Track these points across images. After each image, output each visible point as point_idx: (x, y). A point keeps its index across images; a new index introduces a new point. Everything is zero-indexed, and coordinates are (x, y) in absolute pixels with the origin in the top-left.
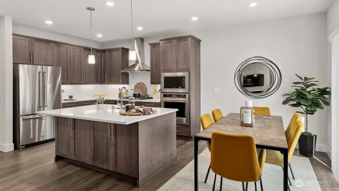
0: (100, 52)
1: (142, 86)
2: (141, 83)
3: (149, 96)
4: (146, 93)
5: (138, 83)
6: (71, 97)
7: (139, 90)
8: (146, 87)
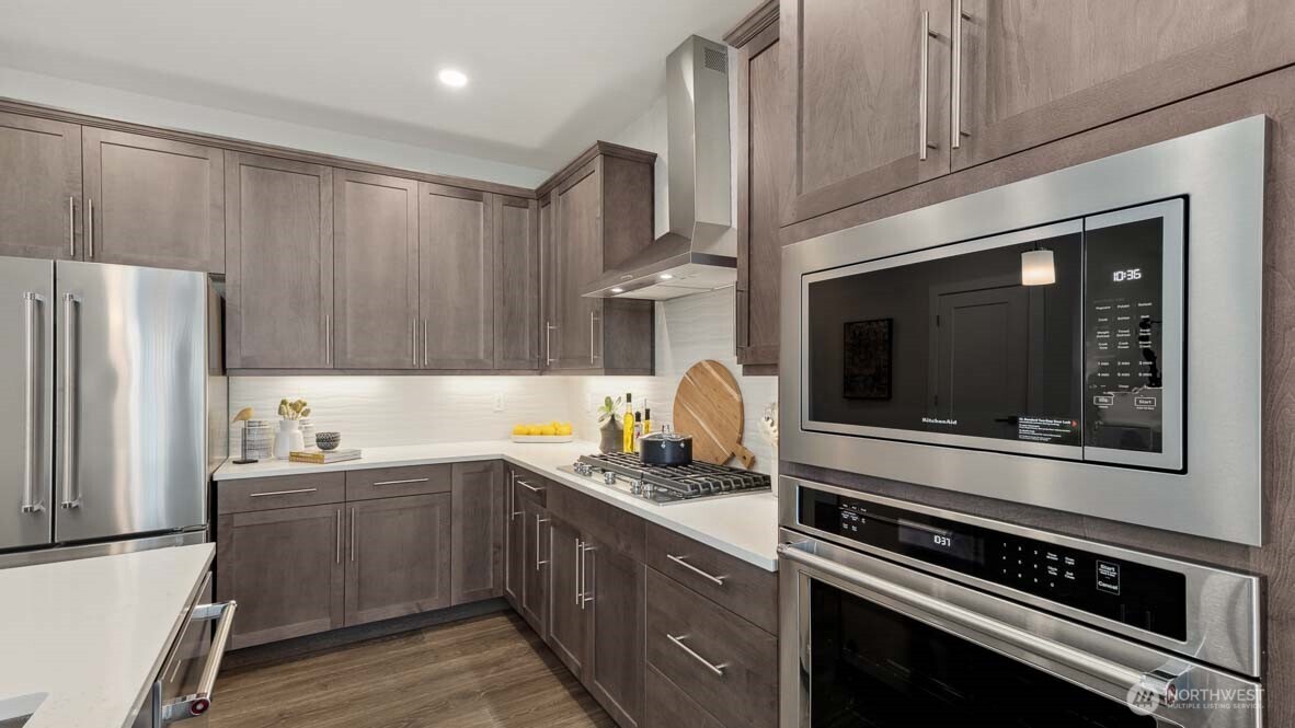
0: (533, 203)
1: (717, 387)
2: (708, 367)
3: (753, 462)
4: (740, 441)
5: (695, 367)
6: (327, 442)
7: (701, 416)
8: (736, 396)
